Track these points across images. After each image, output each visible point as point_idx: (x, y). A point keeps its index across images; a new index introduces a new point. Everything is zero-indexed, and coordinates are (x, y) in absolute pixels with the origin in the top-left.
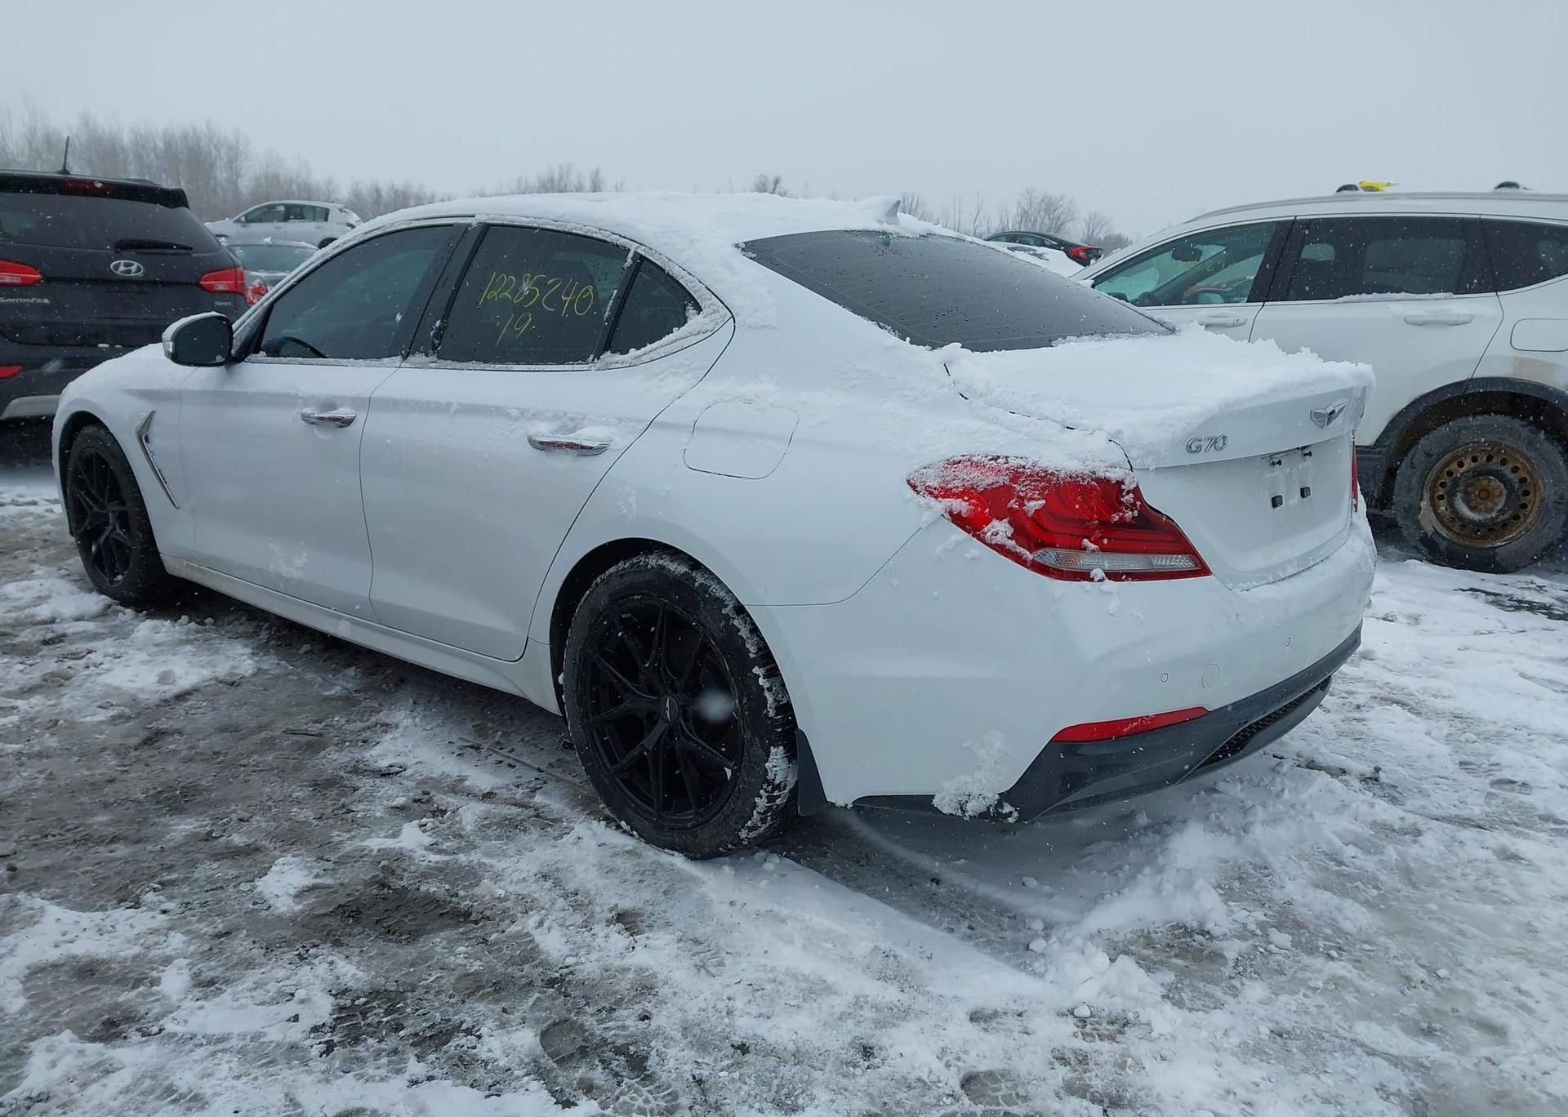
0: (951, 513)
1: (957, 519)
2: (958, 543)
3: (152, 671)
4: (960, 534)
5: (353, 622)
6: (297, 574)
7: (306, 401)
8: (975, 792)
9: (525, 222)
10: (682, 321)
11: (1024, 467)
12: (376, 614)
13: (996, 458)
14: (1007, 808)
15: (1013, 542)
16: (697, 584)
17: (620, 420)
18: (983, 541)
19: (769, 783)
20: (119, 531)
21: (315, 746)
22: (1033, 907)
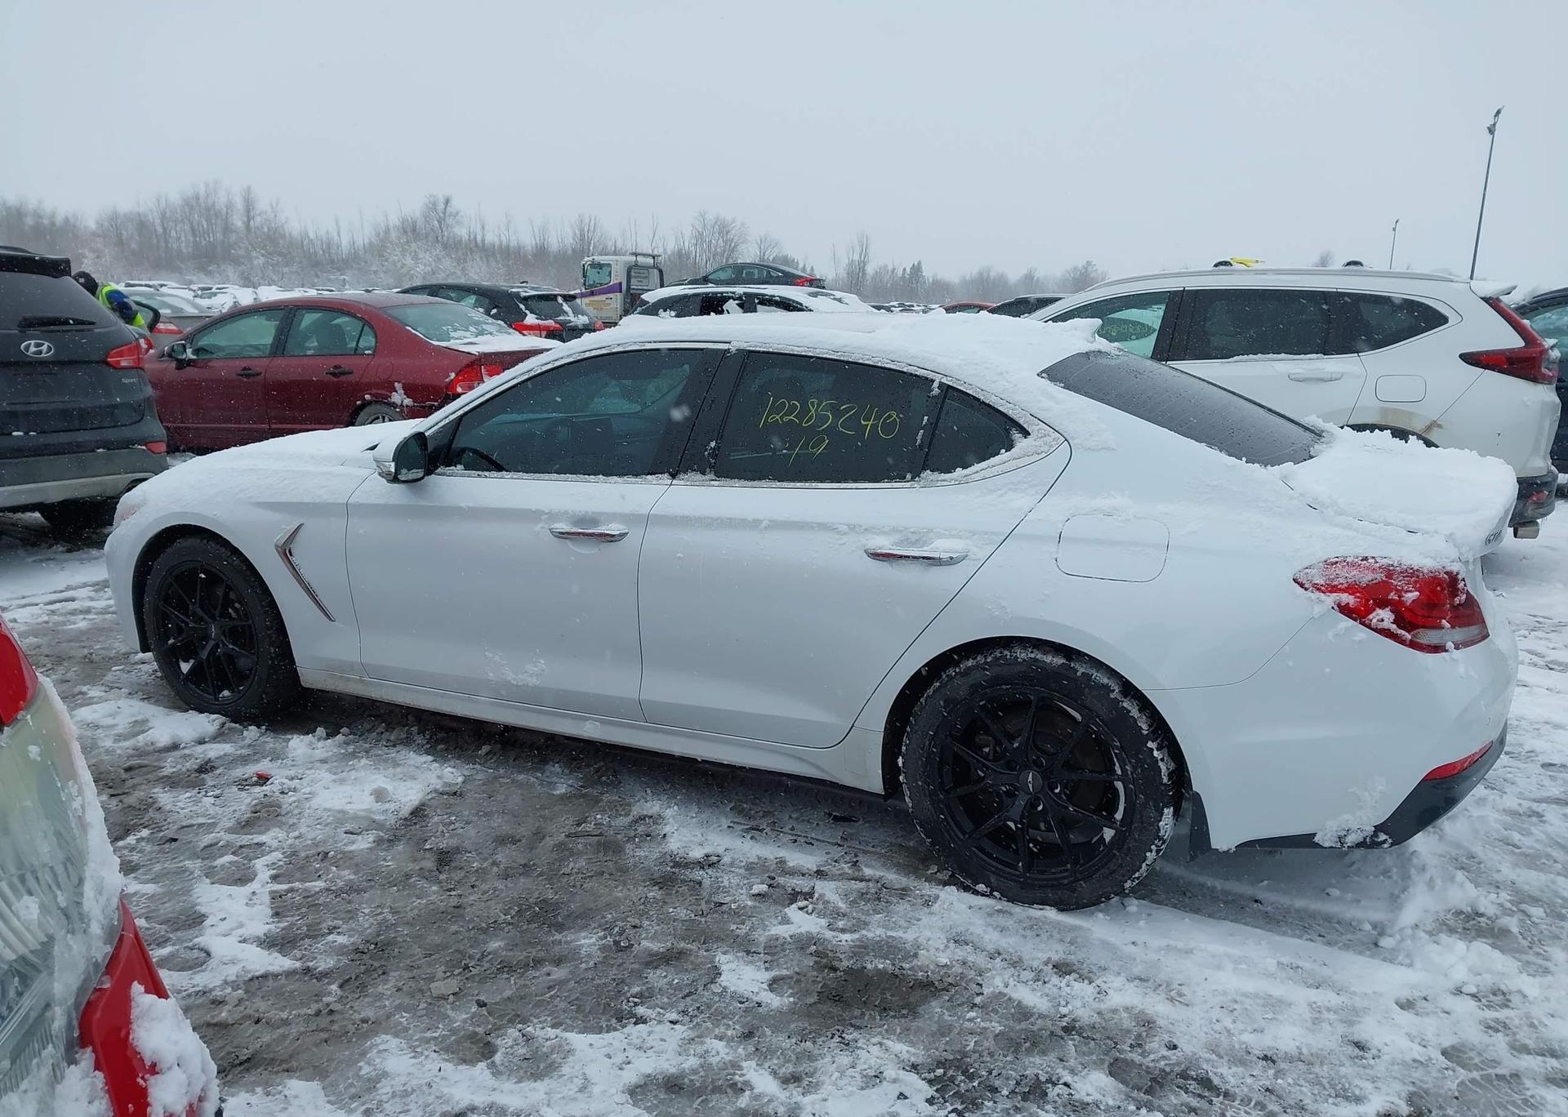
0: (1339, 605)
1: (1345, 610)
2: (1347, 629)
3: (363, 791)
4: (1347, 623)
5: (602, 722)
6: (533, 681)
7: (553, 516)
8: (1354, 827)
9: (797, 351)
10: (1010, 446)
11: (1392, 565)
12: (642, 713)
13: (1366, 559)
14: (1382, 837)
15: (1394, 626)
16: (1079, 674)
17: (974, 534)
18: (1369, 627)
19: (1161, 838)
20: (231, 646)
21: (609, 846)
22: (1351, 913)
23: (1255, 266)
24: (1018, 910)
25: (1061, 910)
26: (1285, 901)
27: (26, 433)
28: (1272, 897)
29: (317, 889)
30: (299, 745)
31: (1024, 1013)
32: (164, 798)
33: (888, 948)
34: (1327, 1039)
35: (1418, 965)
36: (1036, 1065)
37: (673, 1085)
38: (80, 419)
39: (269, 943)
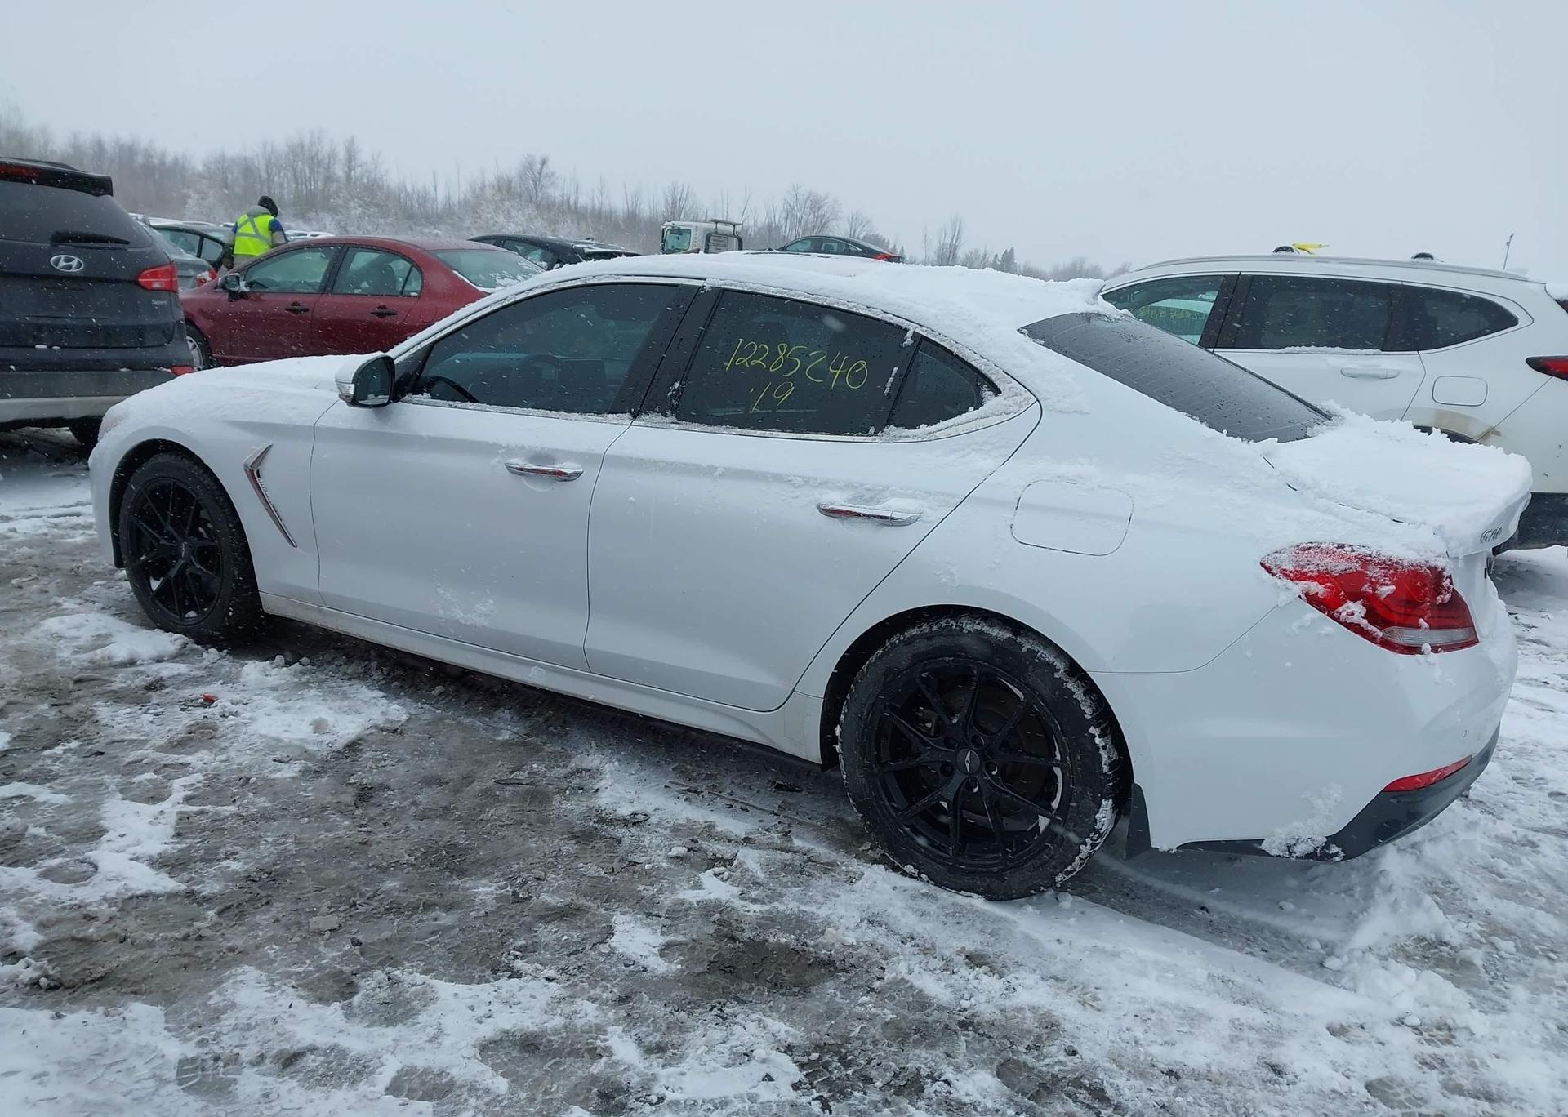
0: (1307, 595)
1: (1312, 600)
2: (1313, 621)
3: (303, 720)
4: (1314, 614)
5: (547, 668)
6: (482, 622)
7: (509, 451)
8: (1305, 836)
9: (772, 291)
10: (978, 404)
11: (1370, 555)
12: (588, 662)
13: (1342, 546)
14: (1334, 849)
15: (1365, 622)
16: (1024, 650)
17: (929, 493)
18: (1337, 620)
19: (1097, 832)
20: (199, 567)
21: (537, 796)
22: (1301, 929)
23: (1318, 253)
24: (945, 896)
25: (989, 899)
26: (1234, 911)
27: (50, 347)
28: (1221, 905)
29: (228, 814)
30: (253, 670)
31: (923, 1002)
32: (104, 711)
33: (795, 923)
34: (1243, 1060)
35: (1362, 990)
36: (920, 1058)
37: (530, 1044)
38: (106, 337)
39: (162, 863)
